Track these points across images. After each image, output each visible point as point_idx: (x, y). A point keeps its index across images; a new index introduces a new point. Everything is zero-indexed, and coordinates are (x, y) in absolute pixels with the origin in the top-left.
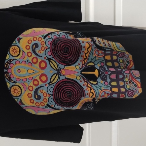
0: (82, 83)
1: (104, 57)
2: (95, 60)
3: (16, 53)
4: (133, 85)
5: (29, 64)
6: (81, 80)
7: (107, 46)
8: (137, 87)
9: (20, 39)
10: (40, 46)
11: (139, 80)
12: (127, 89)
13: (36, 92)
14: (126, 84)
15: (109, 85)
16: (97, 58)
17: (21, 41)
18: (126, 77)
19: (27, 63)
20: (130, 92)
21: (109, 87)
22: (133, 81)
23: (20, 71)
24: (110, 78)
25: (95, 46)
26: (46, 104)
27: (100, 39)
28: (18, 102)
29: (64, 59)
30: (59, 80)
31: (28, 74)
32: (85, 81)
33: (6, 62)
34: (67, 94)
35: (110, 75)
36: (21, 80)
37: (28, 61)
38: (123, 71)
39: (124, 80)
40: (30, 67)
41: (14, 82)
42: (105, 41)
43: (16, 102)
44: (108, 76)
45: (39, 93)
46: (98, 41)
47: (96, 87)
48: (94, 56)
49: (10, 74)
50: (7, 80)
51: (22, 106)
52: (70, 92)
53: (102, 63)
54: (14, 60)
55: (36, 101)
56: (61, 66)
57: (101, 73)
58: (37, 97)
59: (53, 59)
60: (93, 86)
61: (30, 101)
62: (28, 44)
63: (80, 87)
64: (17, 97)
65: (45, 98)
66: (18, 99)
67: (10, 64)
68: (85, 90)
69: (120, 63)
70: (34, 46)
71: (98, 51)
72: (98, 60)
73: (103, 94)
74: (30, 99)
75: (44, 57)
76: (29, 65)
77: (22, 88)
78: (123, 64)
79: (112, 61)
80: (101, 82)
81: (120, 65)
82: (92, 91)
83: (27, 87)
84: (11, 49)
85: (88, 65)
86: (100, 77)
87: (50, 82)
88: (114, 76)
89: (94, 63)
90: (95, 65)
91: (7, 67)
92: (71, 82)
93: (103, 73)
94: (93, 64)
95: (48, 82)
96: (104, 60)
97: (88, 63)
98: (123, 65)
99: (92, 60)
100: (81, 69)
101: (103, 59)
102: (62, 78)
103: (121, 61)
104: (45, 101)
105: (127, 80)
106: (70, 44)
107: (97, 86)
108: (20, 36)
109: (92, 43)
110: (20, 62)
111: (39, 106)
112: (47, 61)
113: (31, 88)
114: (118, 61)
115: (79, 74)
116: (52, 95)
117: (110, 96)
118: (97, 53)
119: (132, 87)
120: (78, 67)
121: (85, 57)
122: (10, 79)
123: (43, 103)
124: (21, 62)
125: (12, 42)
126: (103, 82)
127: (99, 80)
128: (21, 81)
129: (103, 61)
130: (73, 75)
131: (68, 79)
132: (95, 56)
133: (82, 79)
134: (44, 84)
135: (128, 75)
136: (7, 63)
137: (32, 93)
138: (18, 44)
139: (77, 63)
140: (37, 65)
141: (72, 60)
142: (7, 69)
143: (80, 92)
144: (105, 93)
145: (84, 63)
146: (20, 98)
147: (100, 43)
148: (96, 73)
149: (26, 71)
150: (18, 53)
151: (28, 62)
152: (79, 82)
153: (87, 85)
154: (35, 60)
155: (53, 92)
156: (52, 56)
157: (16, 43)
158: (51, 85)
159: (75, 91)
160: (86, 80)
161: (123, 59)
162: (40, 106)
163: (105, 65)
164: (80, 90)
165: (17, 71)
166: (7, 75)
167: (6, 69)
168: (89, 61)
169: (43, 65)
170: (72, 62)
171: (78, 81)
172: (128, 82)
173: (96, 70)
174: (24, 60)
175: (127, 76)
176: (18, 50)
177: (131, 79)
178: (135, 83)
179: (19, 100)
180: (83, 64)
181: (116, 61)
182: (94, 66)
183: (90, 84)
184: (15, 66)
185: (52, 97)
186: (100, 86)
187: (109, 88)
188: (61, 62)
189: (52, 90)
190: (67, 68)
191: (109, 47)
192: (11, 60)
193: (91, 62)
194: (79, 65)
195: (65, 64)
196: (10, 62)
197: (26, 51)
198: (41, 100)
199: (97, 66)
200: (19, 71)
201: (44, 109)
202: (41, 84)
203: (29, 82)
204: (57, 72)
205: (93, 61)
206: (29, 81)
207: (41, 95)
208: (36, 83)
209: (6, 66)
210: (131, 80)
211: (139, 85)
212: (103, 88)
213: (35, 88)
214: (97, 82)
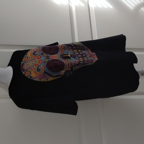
2: (68, 52)
6: (61, 59)
8: (95, 58)
11: (96, 56)
19: (32, 60)
20: (91, 60)
24: (78, 57)
26: (43, 71)
31: (33, 64)
41: (26, 70)
44: (76, 56)
45: (39, 68)
47: (70, 60)
49: (24, 68)
50: (22, 71)
55: (38, 73)
58: (38, 70)
64: (28, 76)
71: (68, 47)
72: (70, 52)
74: (35, 73)
77: (31, 71)
78: (85, 53)
82: (68, 62)
83: (33, 69)
85: (64, 54)
87: (44, 62)
94: (67, 54)
96: (73, 52)
99: (66, 52)
108: (27, 53)
110: (28, 62)
111: (40, 74)
112: (41, 55)
119: (92, 58)
122: (24, 70)
127: (71, 58)
128: (30, 68)
130: (56, 57)
131: (53, 59)
144: (76, 62)
145: (61, 53)
146: (30, 76)
148: (69, 55)
155: (46, 65)
156: (43, 52)
160: (64, 59)
172: (89, 57)
175: (87, 55)
178: (93, 57)
183: (67, 60)
185: (46, 67)
188: (49, 54)
194: (59, 54)
195: (51, 54)
197: (30, 56)
200: (28, 65)
203: (33, 67)
207: (41, 69)
210: (91, 56)
211: (96, 58)
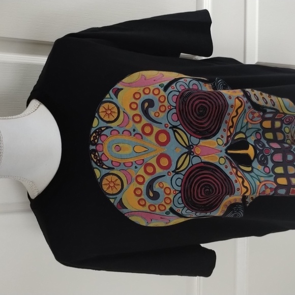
0: (229, 171)
1: (261, 123)
2: (247, 129)
3: (111, 116)
5: (137, 135)
6: (225, 164)
7: (270, 105)
9: (119, 90)
10: (157, 104)
13: (150, 186)
15: (271, 173)
16: (250, 126)
17: (120, 94)
19: (133, 133)
21: (271, 176)
23: (120, 149)
24: (272, 161)
25: (249, 104)
26: (168, 207)
27: (257, 93)
28: (115, 204)
29: (198, 127)
30: (191, 165)
31: (135, 154)
32: (233, 167)
33: (92, 132)
34: (204, 190)
35: (272, 155)
36: (122, 164)
37: (134, 130)
38: (293, 148)
40: (139, 141)
41: (109, 168)
42: (265, 95)
43: (112, 204)
44: (269, 157)
45: (156, 187)
46: (255, 94)
47: (251, 176)
48: (245, 121)
49: (100, 154)
50: (94, 165)
51: (123, 211)
52: (209, 186)
53: (258, 134)
54: (107, 128)
55: (149, 202)
56: (194, 140)
57: (258, 152)
58: (151, 195)
59: (181, 127)
60: (246, 174)
61: (139, 202)
62: (134, 100)
63: (224, 177)
64: (113, 195)
65: (167, 196)
66: (115, 199)
67: (100, 135)
68: (234, 182)
69: (286, 135)
70: (146, 105)
71: (253, 113)
72: (251, 128)
73: (263, 188)
74: (139, 198)
75: (165, 125)
76: (137, 138)
77: (124, 179)
78: (289, 135)
79: (273, 130)
80: (258, 168)
81: (286, 138)
82: (246, 184)
83: (134, 177)
84: (101, 109)
85: (236, 138)
86: (256, 160)
87: (177, 169)
88: (278, 158)
89: (245, 134)
90: (246, 138)
91: (94, 140)
92: (210, 168)
93: (261, 151)
94: (244, 137)
95: (173, 168)
96: (260, 128)
97: (237, 134)
98: (290, 138)
99: (242, 128)
100: (225, 145)
101: (258, 126)
102: (196, 161)
103: (287, 130)
104: (168, 201)
106: (209, 101)
107: (252, 174)
108: (118, 86)
109: (245, 99)
110: (119, 133)
111: (155, 210)
112: (171, 132)
113: (140, 180)
114: (283, 130)
115: (223, 154)
116: (180, 192)
117: (273, 192)
118: (251, 116)
120: (220, 142)
121: (231, 124)
122: (100, 163)
123: (163, 205)
124: (121, 132)
125: (104, 96)
126: (261, 168)
127: (255, 164)
128: (122, 167)
129: (259, 130)
130: (213, 155)
131: (205, 163)
132: (247, 122)
133: (228, 163)
134: (165, 172)
136: (94, 135)
137: (143, 187)
138: (115, 100)
139: (218, 135)
140: (152, 138)
141: (210, 128)
142: (96, 144)
143: (225, 185)
144: (266, 187)
145: (229, 134)
146: (119, 197)
147: (258, 100)
149: (132, 149)
150: (116, 115)
151: (135, 132)
152: (223, 167)
153: (236, 174)
154: (148, 130)
155: (181, 186)
156: (178, 123)
157: (111, 98)
158: (177, 173)
159: (218, 185)
160: (234, 164)
161: (289, 126)
162: (158, 211)
163: (262, 137)
164: (225, 182)
165: (113, 149)
166: (95, 155)
167: (93, 145)
168: (238, 131)
169: (163, 138)
170: (211, 132)
171: (221, 167)
173: (251, 147)
174: (127, 128)
176: (116, 110)
179: (118, 200)
180: (228, 137)
181: (280, 130)
182: (245, 140)
183: (241, 172)
184: (110, 139)
185: (179, 195)
186: (257, 176)
187: (272, 179)
188: (194, 133)
189: (179, 182)
190: (203, 142)
191: (272, 107)
192: (103, 129)
193: (240, 132)
194: (222, 137)
195: (200, 137)
196: (99, 132)
197: (131, 113)
198: (161, 200)
199: (251, 140)
200: (118, 148)
201: (163, 217)
202: (159, 171)
203: (136, 167)
204: (187, 150)
205: (244, 130)
207: (161, 191)
208: (150, 170)
209: (92, 139)
212: (262, 179)
213: (148, 178)
214: (253, 168)
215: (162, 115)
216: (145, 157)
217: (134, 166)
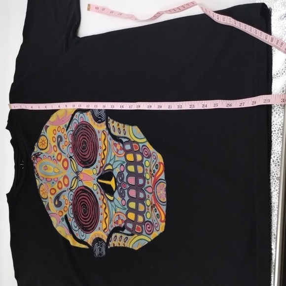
0: (99, 196)
1: (125, 156)
2: (114, 162)
3: (44, 146)
4: (156, 214)
6: (97, 191)
8: (159, 220)
9: (48, 127)
11: (164, 208)
12: (146, 220)
13: (58, 197)
14: (147, 211)
15: (126, 207)
16: (117, 159)
17: (48, 129)
18: (147, 198)
19: (53, 159)
20: (148, 226)
21: (125, 209)
22: (156, 207)
24: (129, 195)
26: (64, 214)
28: (46, 206)
29: (82, 158)
30: (77, 187)
31: (54, 174)
32: (102, 194)
34: (83, 208)
35: (128, 190)
37: (53, 157)
38: (145, 187)
39: (145, 202)
40: (56, 165)
43: (44, 206)
44: (126, 191)
45: (61, 199)
47: (112, 205)
48: (113, 155)
51: (48, 211)
53: (122, 166)
57: (118, 185)
58: (56, 203)
60: (109, 202)
62: (54, 135)
64: (44, 199)
65: (66, 205)
66: (45, 202)
68: (100, 207)
69: (145, 168)
70: (59, 139)
72: (118, 161)
73: (117, 219)
75: (67, 155)
76: (54, 162)
78: (148, 168)
80: (118, 199)
81: (145, 172)
82: (107, 211)
83: (49, 189)
84: (40, 141)
85: (106, 169)
86: (117, 191)
87: (71, 188)
88: (133, 193)
89: (112, 165)
90: (113, 170)
92: (87, 192)
94: (112, 168)
95: (69, 187)
97: (107, 165)
99: (110, 160)
100: (98, 174)
101: (124, 159)
102: (80, 184)
104: (66, 209)
105: (148, 203)
107: (113, 203)
108: (47, 124)
112: (69, 160)
114: (143, 163)
115: (96, 182)
116: (72, 204)
117: (124, 224)
119: (154, 217)
120: (95, 171)
121: (103, 157)
124: (47, 157)
125: (41, 132)
126: (120, 199)
127: (116, 195)
129: (124, 162)
130: (90, 181)
131: (85, 187)
132: (115, 155)
133: (99, 190)
134: (66, 188)
135: (151, 196)
139: (94, 166)
140: (60, 163)
141: (90, 159)
144: (119, 218)
145: (102, 165)
148: (112, 183)
149: (53, 169)
150: (46, 145)
152: (95, 193)
153: (103, 200)
154: (59, 157)
155: (72, 200)
156: (72, 154)
157: (44, 133)
158: (71, 191)
160: (103, 192)
161: (150, 160)
163: (125, 170)
165: (43, 168)
168: (107, 163)
169: (65, 164)
170: (91, 162)
172: (150, 208)
173: (113, 179)
174: (50, 155)
176: (46, 142)
177: (153, 203)
179: (47, 203)
180: (101, 167)
181: (141, 163)
182: (111, 171)
183: (106, 199)
184: (43, 161)
185: (71, 206)
186: (116, 206)
187: (125, 212)
188: (80, 162)
189: (72, 197)
190: (85, 170)
192: (40, 154)
193: (109, 164)
194: (97, 167)
195: (83, 166)
197: (53, 144)
198: (61, 208)
199: (116, 172)
200: (46, 168)
202: (64, 187)
204: (76, 175)
205: (112, 162)
206: (54, 182)
207: (63, 202)
208: (60, 185)
211: (163, 218)
212: (118, 210)
213: (58, 191)
214: (114, 198)
215: (66, 148)
216: (58, 176)
217: (52, 181)
